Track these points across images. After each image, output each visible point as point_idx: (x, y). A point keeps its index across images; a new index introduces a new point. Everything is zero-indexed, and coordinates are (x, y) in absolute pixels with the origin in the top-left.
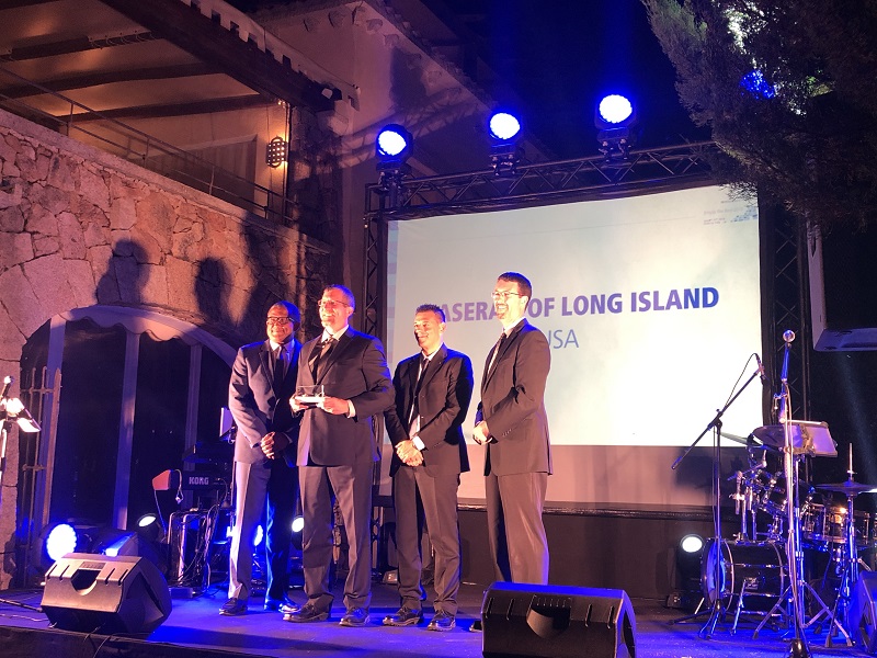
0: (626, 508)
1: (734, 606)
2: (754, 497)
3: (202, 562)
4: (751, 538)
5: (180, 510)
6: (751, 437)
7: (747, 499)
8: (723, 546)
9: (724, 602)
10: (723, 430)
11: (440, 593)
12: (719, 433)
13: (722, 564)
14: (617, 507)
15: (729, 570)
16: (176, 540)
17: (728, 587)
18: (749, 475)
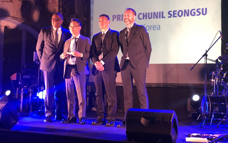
0: (173, 85)
1: (211, 117)
2: (218, 80)
3: (29, 104)
4: (217, 94)
5: (20, 87)
6: (217, 60)
7: (216, 81)
8: (207, 97)
9: (207, 115)
10: (208, 57)
11: (110, 114)
12: (206, 58)
13: (207, 103)
14: (170, 84)
15: (209, 105)
16: (19, 97)
17: (209, 110)
18: (216, 73)
